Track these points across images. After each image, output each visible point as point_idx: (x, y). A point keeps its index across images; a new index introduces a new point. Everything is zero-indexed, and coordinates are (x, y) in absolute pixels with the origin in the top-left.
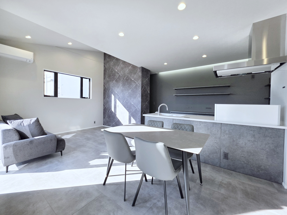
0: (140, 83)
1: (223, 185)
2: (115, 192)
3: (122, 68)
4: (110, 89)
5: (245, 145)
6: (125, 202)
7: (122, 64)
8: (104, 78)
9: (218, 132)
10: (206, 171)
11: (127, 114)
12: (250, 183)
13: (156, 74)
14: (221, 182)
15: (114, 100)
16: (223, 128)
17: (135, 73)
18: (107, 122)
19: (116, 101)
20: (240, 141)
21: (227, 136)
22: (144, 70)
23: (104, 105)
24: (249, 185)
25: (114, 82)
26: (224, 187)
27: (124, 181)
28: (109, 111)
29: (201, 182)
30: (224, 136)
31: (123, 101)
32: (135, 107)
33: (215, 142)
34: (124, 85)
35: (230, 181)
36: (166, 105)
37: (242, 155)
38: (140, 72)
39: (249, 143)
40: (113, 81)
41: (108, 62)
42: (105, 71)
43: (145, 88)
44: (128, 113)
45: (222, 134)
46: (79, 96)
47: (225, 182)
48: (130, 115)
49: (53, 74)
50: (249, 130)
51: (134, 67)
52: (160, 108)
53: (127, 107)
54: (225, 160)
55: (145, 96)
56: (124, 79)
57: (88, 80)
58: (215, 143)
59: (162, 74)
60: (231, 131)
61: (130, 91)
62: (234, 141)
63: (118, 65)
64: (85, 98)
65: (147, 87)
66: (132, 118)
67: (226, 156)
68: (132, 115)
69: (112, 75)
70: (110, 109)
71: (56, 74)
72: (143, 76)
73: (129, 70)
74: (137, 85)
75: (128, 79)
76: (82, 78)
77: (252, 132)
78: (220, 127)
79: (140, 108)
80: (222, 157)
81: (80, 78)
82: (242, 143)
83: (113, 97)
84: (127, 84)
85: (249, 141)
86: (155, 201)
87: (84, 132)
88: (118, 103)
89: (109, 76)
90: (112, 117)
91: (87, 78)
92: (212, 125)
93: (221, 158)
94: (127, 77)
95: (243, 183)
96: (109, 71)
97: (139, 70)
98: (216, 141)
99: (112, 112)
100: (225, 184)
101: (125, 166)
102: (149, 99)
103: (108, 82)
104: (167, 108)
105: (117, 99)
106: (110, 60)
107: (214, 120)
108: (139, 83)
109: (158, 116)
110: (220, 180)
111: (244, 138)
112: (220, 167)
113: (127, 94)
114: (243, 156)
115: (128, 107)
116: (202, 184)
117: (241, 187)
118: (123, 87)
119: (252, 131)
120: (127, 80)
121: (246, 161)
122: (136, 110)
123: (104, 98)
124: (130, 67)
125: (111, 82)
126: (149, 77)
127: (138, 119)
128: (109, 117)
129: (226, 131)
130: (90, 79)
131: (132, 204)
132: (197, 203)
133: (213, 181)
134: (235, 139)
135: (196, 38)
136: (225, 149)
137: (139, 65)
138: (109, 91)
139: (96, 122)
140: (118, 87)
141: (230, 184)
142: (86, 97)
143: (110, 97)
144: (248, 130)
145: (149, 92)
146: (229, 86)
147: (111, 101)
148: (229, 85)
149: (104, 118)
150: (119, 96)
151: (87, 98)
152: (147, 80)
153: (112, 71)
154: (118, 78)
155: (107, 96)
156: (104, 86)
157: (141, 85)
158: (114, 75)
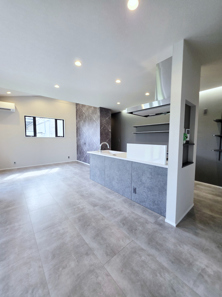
4: (80, 128)
5: (146, 181)
8: (77, 119)
13: (120, 112)
14: (115, 210)
16: (133, 165)
17: (96, 113)
18: (80, 157)
20: (143, 178)
22: (103, 111)
23: (77, 143)
26: (112, 213)
28: (80, 148)
30: (134, 172)
31: (88, 139)
32: (96, 145)
34: (89, 124)
38: (99, 112)
40: (82, 121)
42: (77, 112)
45: (132, 171)
49: (32, 118)
51: (95, 108)
54: (134, 194)
55: (105, 134)
56: (88, 119)
61: (93, 130)
65: (108, 126)
67: (135, 190)
71: (34, 119)
72: (102, 116)
73: (91, 111)
74: (97, 124)
75: (91, 119)
76: (56, 120)
77: (150, 170)
80: (132, 191)
81: (54, 120)
84: (91, 124)
89: (80, 117)
90: (82, 153)
91: (61, 120)
94: (91, 117)
96: (79, 112)
97: (98, 110)
98: (129, 176)
99: (82, 149)
102: (110, 137)
103: (79, 122)
104: (108, 146)
107: (126, 157)
108: (99, 122)
111: (145, 175)
112: (131, 200)
113: (91, 132)
114: (144, 192)
115: (92, 144)
118: (89, 126)
120: (91, 120)
121: (146, 196)
122: (97, 147)
124: (92, 108)
126: (110, 116)
128: (80, 153)
130: (63, 120)
134: (140, 176)
136: (134, 184)
137: (98, 106)
138: (80, 130)
139: (70, 157)
140: (85, 126)
143: (80, 135)
145: (110, 130)
147: (81, 139)
149: (77, 154)
151: (61, 137)
153: (81, 112)
154: (85, 118)
155: (78, 135)
156: (77, 125)
157: (100, 124)
158: (83, 116)
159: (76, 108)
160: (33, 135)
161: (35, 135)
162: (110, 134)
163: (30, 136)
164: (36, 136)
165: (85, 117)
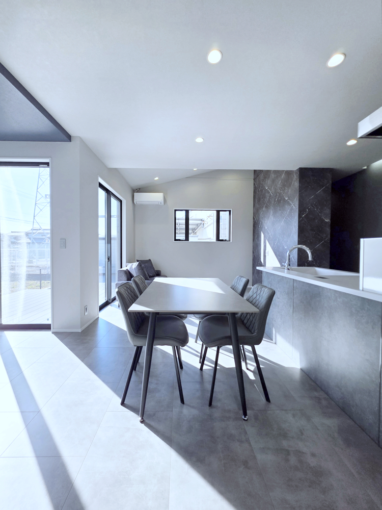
0: (297, 203)
3: (274, 181)
4: (259, 223)
8: (254, 205)
15: (264, 242)
17: (290, 185)
19: (266, 243)
22: (309, 174)
23: (253, 252)
28: (258, 263)
31: (274, 244)
34: (275, 212)
38: (296, 179)
40: (263, 207)
41: (258, 175)
42: (255, 192)
43: (311, 212)
46: (214, 239)
49: (184, 212)
51: (289, 173)
53: (279, 255)
55: (312, 230)
56: (275, 201)
57: (228, 212)
61: (282, 223)
63: (269, 179)
64: (222, 240)
65: (322, 209)
69: (262, 198)
70: (260, 257)
71: (187, 212)
72: (302, 189)
73: (281, 182)
74: (292, 209)
75: (281, 200)
76: (218, 212)
81: (216, 211)
83: (262, 235)
84: (280, 210)
88: (268, 247)
89: (259, 200)
91: (226, 211)
94: (280, 194)
96: (259, 191)
97: (295, 176)
99: (261, 263)
102: (326, 236)
103: (258, 210)
105: (267, 241)
107: (358, 287)
113: (278, 228)
118: (274, 217)
120: (279, 201)
123: (254, 240)
124: (283, 175)
125: (260, 211)
126: (329, 185)
130: (230, 211)
137: (295, 167)
138: (258, 227)
140: (269, 217)
142: (224, 239)
143: (259, 237)
145: (328, 220)
147: (260, 244)
149: (253, 274)
150: (269, 234)
151: (226, 240)
152: (321, 192)
153: (262, 191)
154: (268, 202)
155: (256, 236)
156: (254, 219)
157: (298, 207)
158: (264, 197)
159: (254, 184)
160: (184, 238)
161: (187, 238)
162: (328, 230)
163: (179, 240)
164: (188, 240)
165: (269, 199)
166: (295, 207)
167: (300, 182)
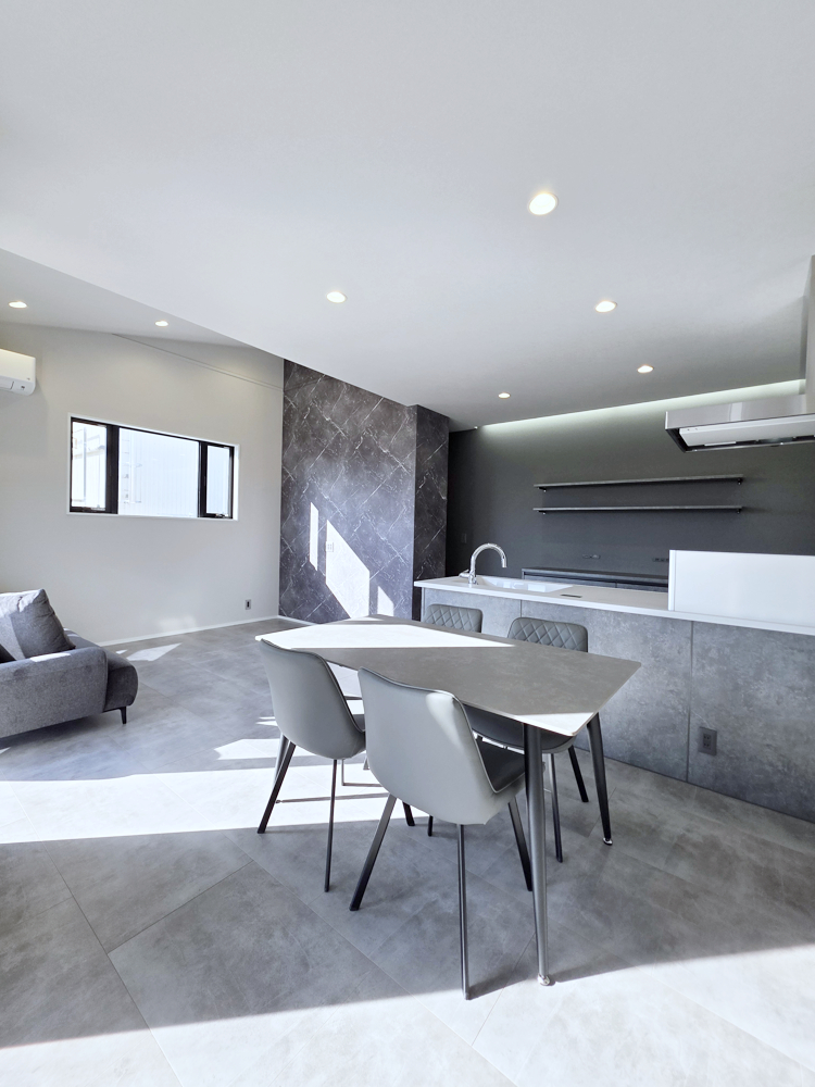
0: (412, 464)
1: (690, 849)
2: (296, 858)
3: (349, 410)
4: (304, 485)
5: (778, 703)
6: (329, 894)
7: (348, 392)
8: (285, 446)
9: (679, 652)
10: (635, 796)
11: (363, 575)
12: (791, 844)
13: (472, 431)
14: (681, 837)
15: (320, 527)
16: (697, 638)
17: (394, 429)
18: (295, 603)
19: (325, 528)
20: (758, 690)
21: (714, 668)
22: (427, 419)
23: (282, 542)
24: (784, 850)
25: (319, 458)
26: (691, 855)
27: (328, 821)
28: (299, 566)
29: (608, 836)
30: (703, 667)
31: (351, 531)
32: (393, 553)
33: (671, 687)
34: (353, 470)
35: (717, 833)
36: (499, 549)
37: (768, 742)
38: (411, 423)
39: (791, 695)
40: (314, 455)
41: (298, 386)
42: (286, 418)
43: (429, 482)
44: (368, 572)
45: (695, 662)
46: (192, 511)
47: (695, 837)
48: (375, 581)
49: (103, 431)
50: (792, 649)
51: (390, 406)
52: (477, 560)
53: (365, 552)
54: (705, 758)
55: (429, 511)
56: (353, 449)
57: (227, 451)
58: (672, 691)
59: (494, 429)
60: (727, 650)
61: (374, 493)
62: (737, 688)
63: (335, 399)
64: (213, 516)
65: (439, 479)
66: (381, 592)
67: (708, 741)
68: (382, 579)
69: (313, 435)
70: (304, 555)
71: (113, 432)
72: (422, 441)
73: (371, 418)
74: (399, 472)
75: (370, 451)
76: (204, 446)
77: (800, 657)
78: (689, 635)
79: (410, 555)
80: (694, 745)
81: (197, 443)
82: (769, 696)
83: (314, 512)
84: (367, 468)
85: (792, 688)
86: (433, 896)
87: (208, 637)
88: (333, 535)
89: (303, 438)
90: (310, 586)
91: (222, 446)
92: (658, 628)
93: (691, 750)
94: (367, 440)
95: (765, 843)
96: (302, 419)
97: (407, 416)
98: (675, 684)
99: (309, 568)
100: (695, 845)
101: (332, 767)
102: (443, 522)
103: (298, 458)
104: (504, 562)
105: (328, 522)
106: (307, 381)
107: (665, 607)
108: (408, 464)
109: (469, 589)
110: (680, 831)
111: (774, 678)
112: (687, 782)
113: (363, 503)
114: (768, 745)
115: (366, 550)
116: (610, 842)
117: (753, 856)
118: (352, 478)
119: (803, 651)
120: (364, 452)
121: (780, 764)
122: (396, 561)
123: (283, 517)
124: (375, 407)
125: (306, 461)
126: (446, 442)
127: (404, 595)
128: (300, 585)
129: (709, 649)
130: (232, 450)
131: (350, 903)
132: (583, 908)
133: (654, 830)
134: (740, 682)
135: (606, 306)
136: (707, 716)
137: (408, 401)
138: (300, 493)
139: (252, 604)
140: (333, 478)
141: (713, 845)
142: (218, 513)
143: (303, 513)
144: (790, 651)
145: (444, 498)
146: (741, 480)
147: (307, 529)
148: (740, 476)
149: (282, 588)
150: (334, 509)
151: (222, 516)
152: (438, 452)
153: (311, 420)
154: (332, 447)
155: (292, 511)
156: (284, 472)
158: (319, 434)
159: (285, 401)
160: (103, 506)
161: (112, 504)
162: (444, 512)
163: (87, 510)
164: (117, 512)
165: (336, 442)
166: (408, 469)
167: (418, 428)
